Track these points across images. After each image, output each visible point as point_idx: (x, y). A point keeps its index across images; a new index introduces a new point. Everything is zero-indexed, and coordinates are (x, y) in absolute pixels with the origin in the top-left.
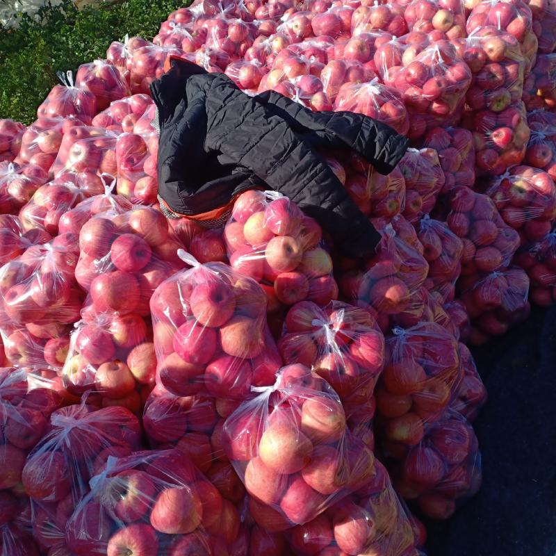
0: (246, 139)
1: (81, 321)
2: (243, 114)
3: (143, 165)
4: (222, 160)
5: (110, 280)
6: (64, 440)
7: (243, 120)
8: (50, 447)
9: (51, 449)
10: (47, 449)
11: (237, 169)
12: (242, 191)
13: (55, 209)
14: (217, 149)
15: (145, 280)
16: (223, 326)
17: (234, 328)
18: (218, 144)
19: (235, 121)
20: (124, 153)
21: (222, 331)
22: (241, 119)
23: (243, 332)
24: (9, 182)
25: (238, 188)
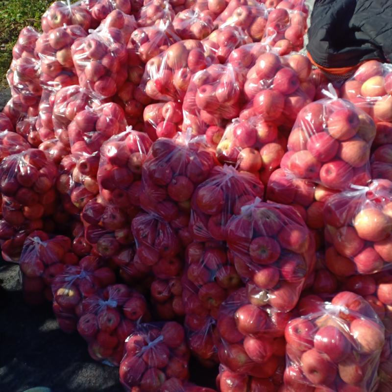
0: (384, 24)
1: (237, 119)
2: (385, 6)
3: (285, 31)
4: (358, 35)
5: (271, 94)
6: (227, 182)
7: (384, 11)
8: (217, 183)
9: (218, 185)
10: (215, 184)
11: (366, 44)
12: (368, 60)
13: (226, 46)
14: (360, 26)
15: (290, 102)
16: (344, 141)
17: (354, 144)
18: (362, 23)
19: (378, 10)
20: (274, 21)
21: (345, 144)
22: (382, 10)
23: (360, 148)
24: (192, 23)
25: (366, 57)
